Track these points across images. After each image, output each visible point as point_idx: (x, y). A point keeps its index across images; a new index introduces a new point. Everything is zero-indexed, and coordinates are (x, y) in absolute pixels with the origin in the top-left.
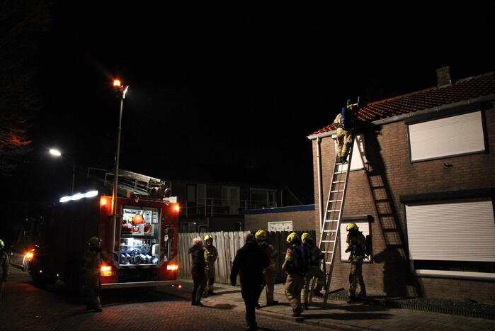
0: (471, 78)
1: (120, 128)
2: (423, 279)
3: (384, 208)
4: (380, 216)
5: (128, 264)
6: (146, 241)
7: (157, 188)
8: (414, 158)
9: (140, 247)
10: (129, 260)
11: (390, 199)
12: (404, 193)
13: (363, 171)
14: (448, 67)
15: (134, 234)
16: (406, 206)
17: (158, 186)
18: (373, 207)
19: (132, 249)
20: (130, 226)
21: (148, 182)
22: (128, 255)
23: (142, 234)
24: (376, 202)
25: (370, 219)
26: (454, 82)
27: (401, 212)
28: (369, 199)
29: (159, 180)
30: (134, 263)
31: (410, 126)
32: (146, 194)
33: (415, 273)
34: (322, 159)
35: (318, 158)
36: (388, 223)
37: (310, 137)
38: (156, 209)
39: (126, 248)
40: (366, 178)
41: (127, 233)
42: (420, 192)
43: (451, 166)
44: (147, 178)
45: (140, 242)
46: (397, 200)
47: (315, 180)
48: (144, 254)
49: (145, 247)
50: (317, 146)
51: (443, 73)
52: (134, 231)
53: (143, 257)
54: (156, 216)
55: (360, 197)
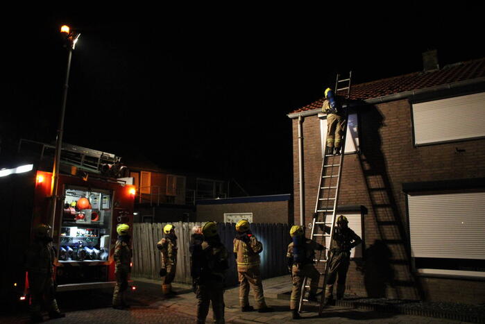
0: (459, 64)
1: (67, 85)
2: (427, 280)
3: (379, 197)
4: (375, 207)
5: (70, 260)
6: (93, 231)
7: (110, 165)
8: (418, 142)
9: (84, 239)
10: (71, 255)
11: (388, 187)
12: (406, 181)
13: (355, 156)
14: (435, 51)
15: (78, 222)
16: (409, 196)
17: (111, 163)
18: (367, 197)
19: (74, 241)
20: (73, 211)
21: (99, 156)
22: (70, 249)
23: (89, 222)
24: (370, 190)
25: (362, 211)
26: (441, 67)
27: (402, 203)
28: (362, 187)
29: (112, 156)
30: (77, 259)
31: (413, 105)
32: (97, 171)
33: (417, 272)
34: (304, 141)
35: (300, 140)
36: (384, 214)
37: (290, 116)
38: (108, 191)
39: (67, 239)
40: (358, 163)
41: (70, 220)
42: (425, 180)
43: (464, 151)
44: (97, 154)
45: (84, 232)
46: (397, 187)
47: (295, 164)
48: (90, 247)
49: (92, 239)
50: (299, 126)
51: (430, 57)
52: (79, 218)
53: (88, 250)
54: (107, 200)
55: (352, 185)
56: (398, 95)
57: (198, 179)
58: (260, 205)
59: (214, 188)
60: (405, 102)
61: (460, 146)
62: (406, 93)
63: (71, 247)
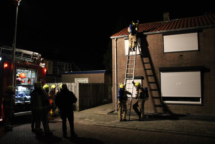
0: (177, 19)
1: (16, 23)
2: (169, 105)
3: (149, 72)
4: (147, 76)
5: (19, 102)
6: (28, 88)
7: (37, 58)
8: (165, 51)
9: (25, 92)
10: (20, 99)
11: (153, 68)
12: (160, 67)
13: (139, 56)
14: (168, 13)
15: (22, 84)
16: (161, 73)
17: (37, 57)
18: (144, 72)
19: (20, 93)
20: (20, 79)
21: (32, 54)
22: (19, 97)
23: (26, 84)
24: (145, 70)
25: (142, 78)
27: (158, 75)
28: (142, 68)
29: (37, 54)
30: (22, 101)
31: (164, 36)
32: (31, 61)
33: (163, 102)
34: (117, 48)
35: (115, 48)
36: (151, 79)
37: (111, 37)
38: (35, 70)
39: (18, 92)
40: (140, 59)
41: (19, 83)
42: (168, 67)
43: (183, 55)
44: (31, 53)
45: (25, 89)
46: (157, 69)
47: (113, 58)
48: (27, 95)
49: (28, 92)
50: (115, 42)
51: (166, 15)
52: (22, 82)
53: (27, 97)
54: (34, 74)
55: (138, 68)
56: (158, 32)
57: (58, 62)
58: (92, 75)
59: (65, 66)
60: (161, 35)
61: (182, 54)
62: (161, 31)
63: (19, 95)
